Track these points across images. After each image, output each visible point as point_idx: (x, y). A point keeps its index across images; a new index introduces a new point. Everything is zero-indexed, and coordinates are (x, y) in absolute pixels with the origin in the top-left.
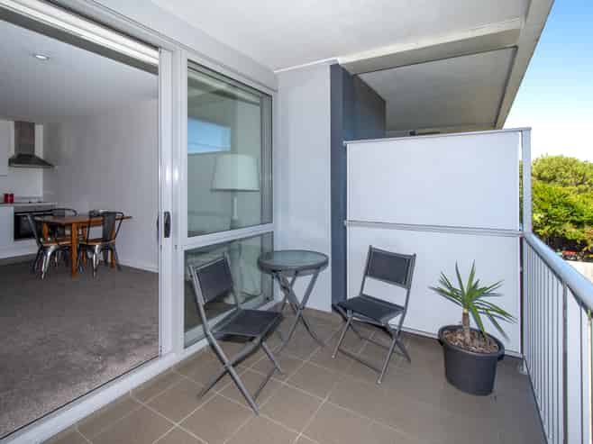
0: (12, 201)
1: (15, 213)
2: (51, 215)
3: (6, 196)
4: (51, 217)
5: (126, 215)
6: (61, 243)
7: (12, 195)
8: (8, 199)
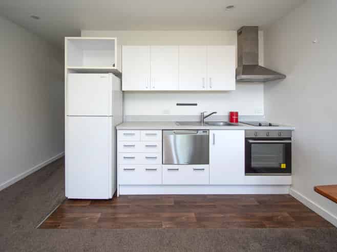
1: (246, 139)
3: (232, 114)
7: (237, 113)
8: (233, 119)
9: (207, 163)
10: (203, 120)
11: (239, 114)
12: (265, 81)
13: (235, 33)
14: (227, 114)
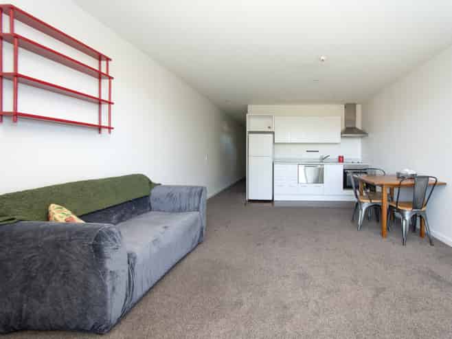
0: (343, 162)
1: (344, 170)
2: (366, 173)
3: (340, 157)
4: (365, 175)
5: (440, 180)
6: (373, 201)
7: (343, 157)
8: (341, 159)
9: (323, 183)
10: (323, 159)
11: (345, 158)
12: (362, 137)
13: (343, 106)
14: (337, 157)
